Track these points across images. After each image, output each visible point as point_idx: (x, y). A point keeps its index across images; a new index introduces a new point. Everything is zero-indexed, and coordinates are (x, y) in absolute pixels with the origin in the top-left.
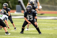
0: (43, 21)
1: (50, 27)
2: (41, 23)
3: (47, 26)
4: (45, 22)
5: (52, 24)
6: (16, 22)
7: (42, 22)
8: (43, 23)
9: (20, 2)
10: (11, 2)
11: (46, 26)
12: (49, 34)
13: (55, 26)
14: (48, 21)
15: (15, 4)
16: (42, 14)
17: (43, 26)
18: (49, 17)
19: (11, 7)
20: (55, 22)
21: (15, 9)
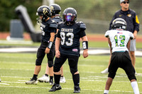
1: (94, 75)
12: (92, 92)
15: (8, 17)
21: (8, 30)
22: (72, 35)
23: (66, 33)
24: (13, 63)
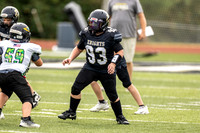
0: (153, 79)
1: (176, 101)
2: (145, 87)
3: (167, 97)
4: (159, 83)
5: (185, 89)
6: (57, 83)
7: (147, 83)
8: (151, 87)
9: (70, 13)
10: (42, 13)
11: (162, 96)
12: (172, 125)
13: (194, 98)
14: (171, 80)
15: (55, 18)
16: (148, 55)
17: (154, 96)
18: (173, 64)
19: (40, 29)
20: (195, 81)
21: (54, 37)
22: (103, 50)
23: (95, 47)
24: (61, 83)
